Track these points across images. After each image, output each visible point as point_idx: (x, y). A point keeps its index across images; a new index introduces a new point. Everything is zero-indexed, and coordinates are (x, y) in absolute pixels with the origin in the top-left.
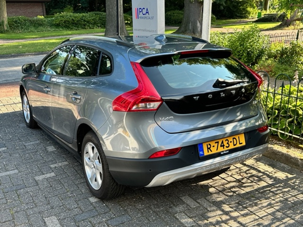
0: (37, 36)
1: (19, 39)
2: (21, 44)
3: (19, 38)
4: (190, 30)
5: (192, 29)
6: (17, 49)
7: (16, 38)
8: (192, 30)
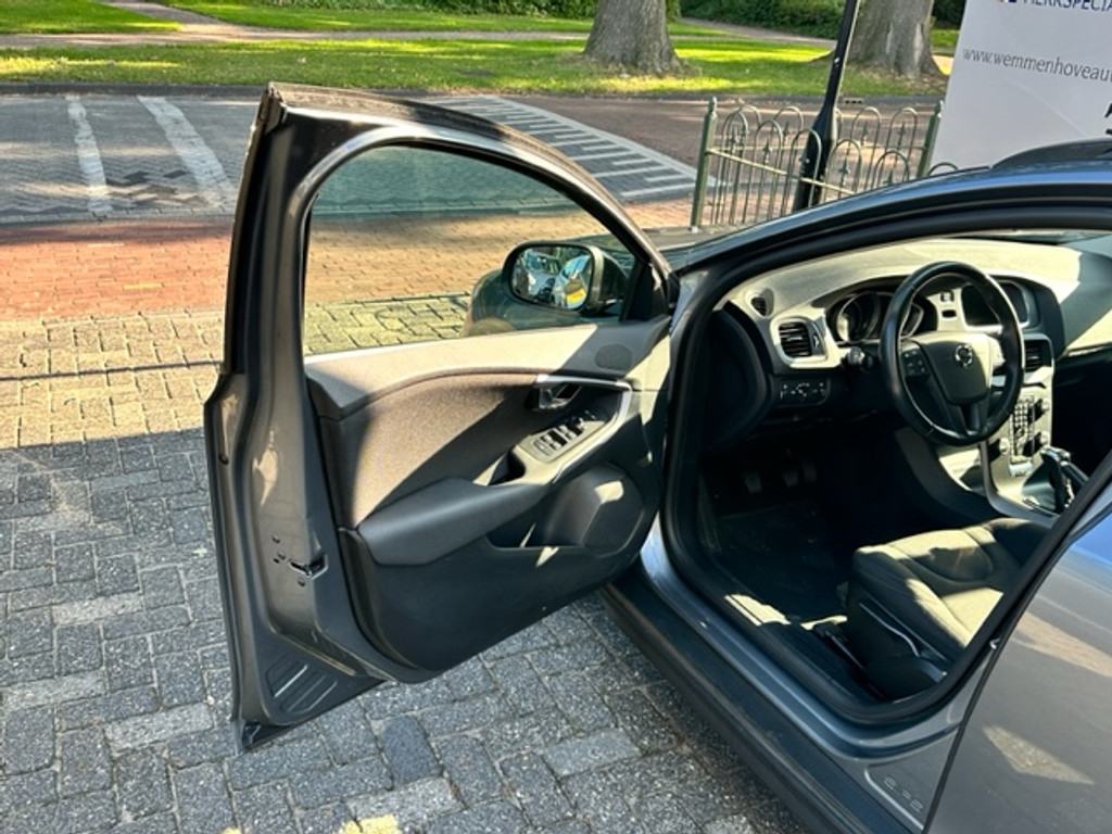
0: (346, 24)
1: (287, 28)
2: (299, 48)
3: (286, 23)
4: (888, 57)
5: (894, 54)
6: (292, 68)
7: (276, 22)
8: (893, 59)
